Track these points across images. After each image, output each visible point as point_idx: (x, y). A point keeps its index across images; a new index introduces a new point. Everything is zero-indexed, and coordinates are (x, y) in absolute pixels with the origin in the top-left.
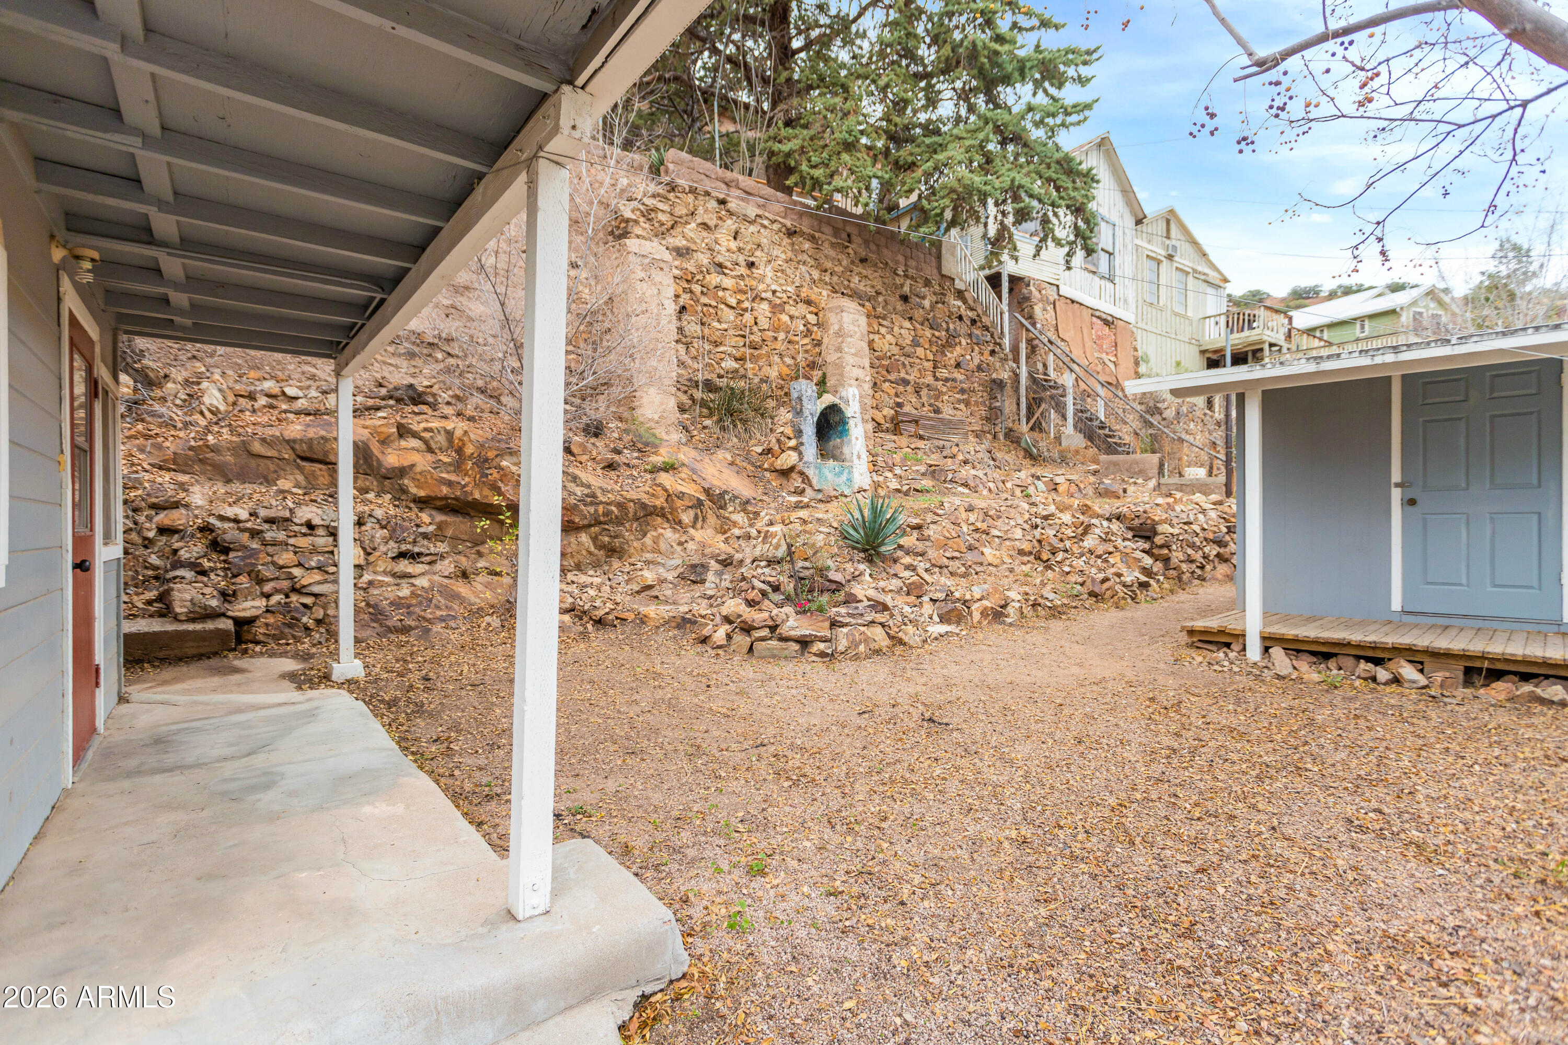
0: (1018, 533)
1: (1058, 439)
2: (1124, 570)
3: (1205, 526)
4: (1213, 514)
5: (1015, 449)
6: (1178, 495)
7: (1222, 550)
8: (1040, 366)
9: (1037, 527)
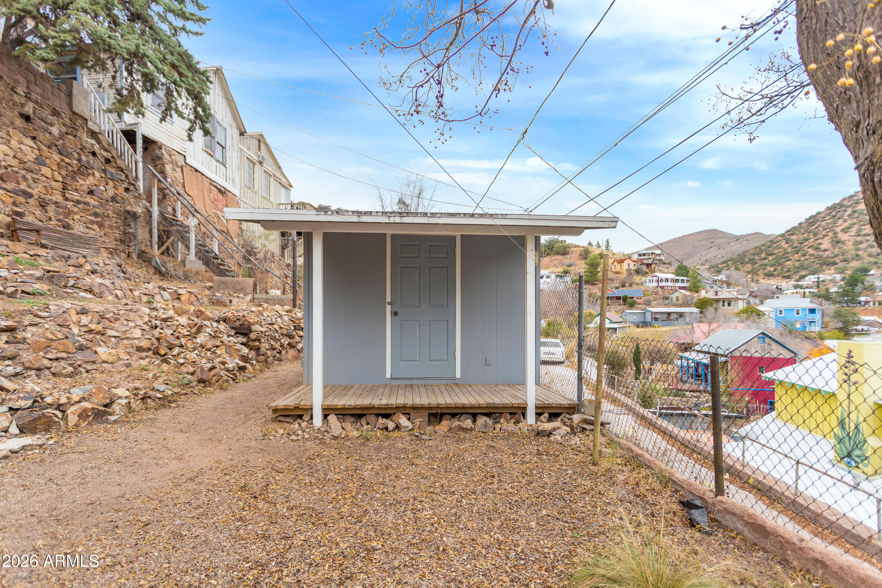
0: (137, 333)
1: (183, 262)
2: (228, 359)
3: (282, 326)
4: (286, 318)
5: (147, 267)
6: (266, 306)
7: (291, 341)
8: (170, 209)
9: (156, 327)
